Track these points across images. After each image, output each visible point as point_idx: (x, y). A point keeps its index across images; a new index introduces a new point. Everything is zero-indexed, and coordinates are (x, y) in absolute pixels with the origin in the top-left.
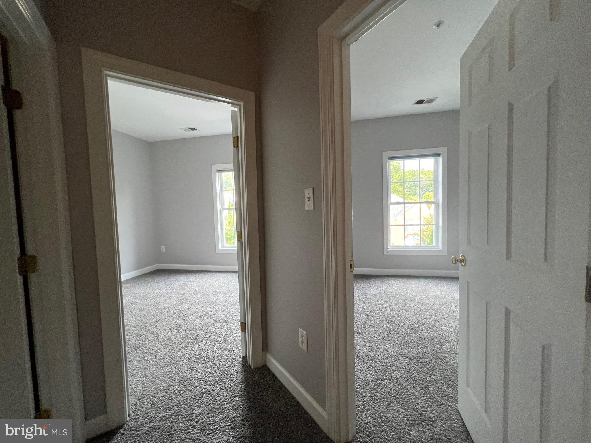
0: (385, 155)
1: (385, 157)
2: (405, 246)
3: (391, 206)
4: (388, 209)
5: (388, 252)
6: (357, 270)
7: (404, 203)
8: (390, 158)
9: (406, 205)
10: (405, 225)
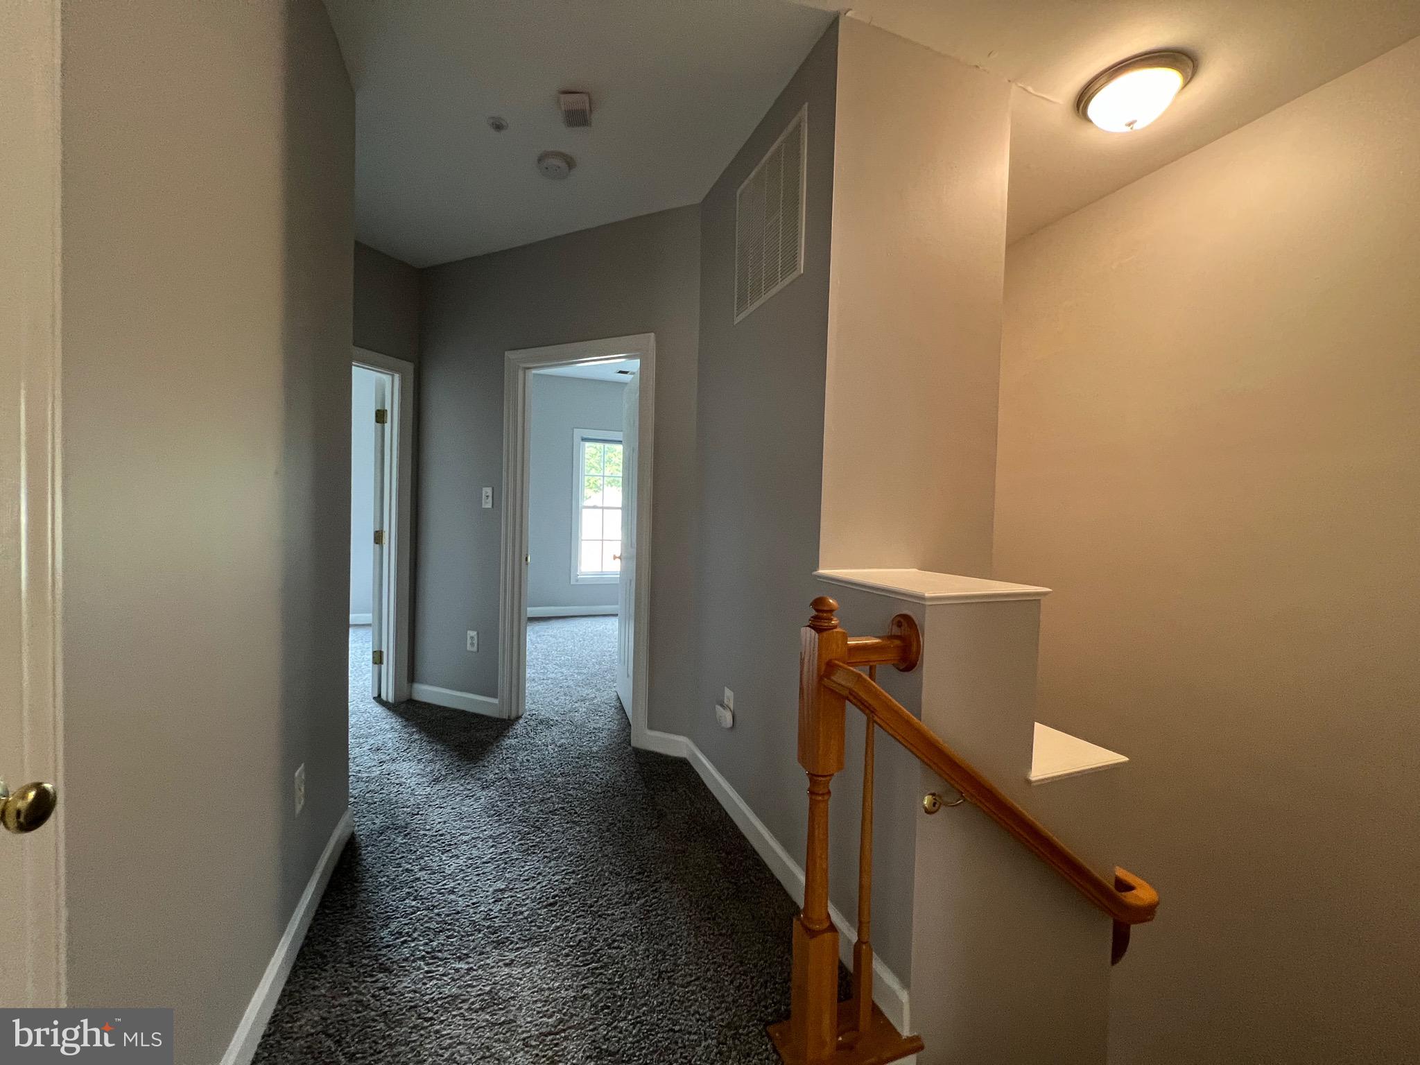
0: (578, 433)
1: (577, 439)
2: (602, 572)
3: (584, 511)
4: (579, 514)
5: (577, 581)
6: (532, 611)
7: (603, 508)
8: (584, 440)
9: (605, 510)
10: (602, 540)
